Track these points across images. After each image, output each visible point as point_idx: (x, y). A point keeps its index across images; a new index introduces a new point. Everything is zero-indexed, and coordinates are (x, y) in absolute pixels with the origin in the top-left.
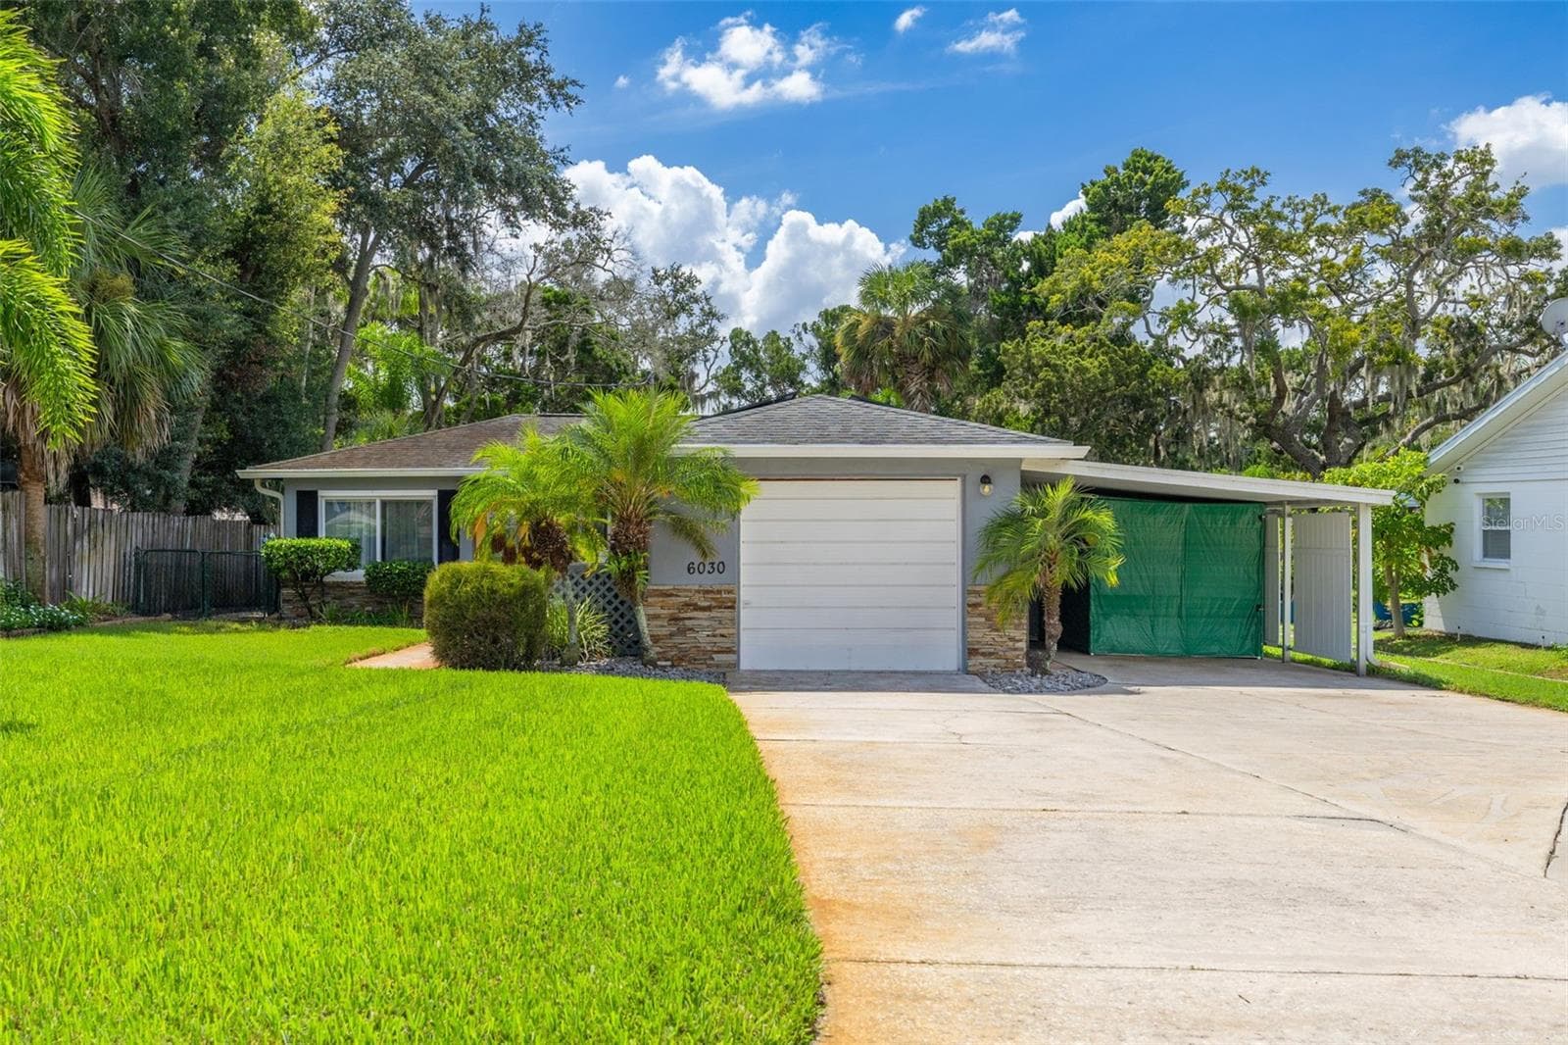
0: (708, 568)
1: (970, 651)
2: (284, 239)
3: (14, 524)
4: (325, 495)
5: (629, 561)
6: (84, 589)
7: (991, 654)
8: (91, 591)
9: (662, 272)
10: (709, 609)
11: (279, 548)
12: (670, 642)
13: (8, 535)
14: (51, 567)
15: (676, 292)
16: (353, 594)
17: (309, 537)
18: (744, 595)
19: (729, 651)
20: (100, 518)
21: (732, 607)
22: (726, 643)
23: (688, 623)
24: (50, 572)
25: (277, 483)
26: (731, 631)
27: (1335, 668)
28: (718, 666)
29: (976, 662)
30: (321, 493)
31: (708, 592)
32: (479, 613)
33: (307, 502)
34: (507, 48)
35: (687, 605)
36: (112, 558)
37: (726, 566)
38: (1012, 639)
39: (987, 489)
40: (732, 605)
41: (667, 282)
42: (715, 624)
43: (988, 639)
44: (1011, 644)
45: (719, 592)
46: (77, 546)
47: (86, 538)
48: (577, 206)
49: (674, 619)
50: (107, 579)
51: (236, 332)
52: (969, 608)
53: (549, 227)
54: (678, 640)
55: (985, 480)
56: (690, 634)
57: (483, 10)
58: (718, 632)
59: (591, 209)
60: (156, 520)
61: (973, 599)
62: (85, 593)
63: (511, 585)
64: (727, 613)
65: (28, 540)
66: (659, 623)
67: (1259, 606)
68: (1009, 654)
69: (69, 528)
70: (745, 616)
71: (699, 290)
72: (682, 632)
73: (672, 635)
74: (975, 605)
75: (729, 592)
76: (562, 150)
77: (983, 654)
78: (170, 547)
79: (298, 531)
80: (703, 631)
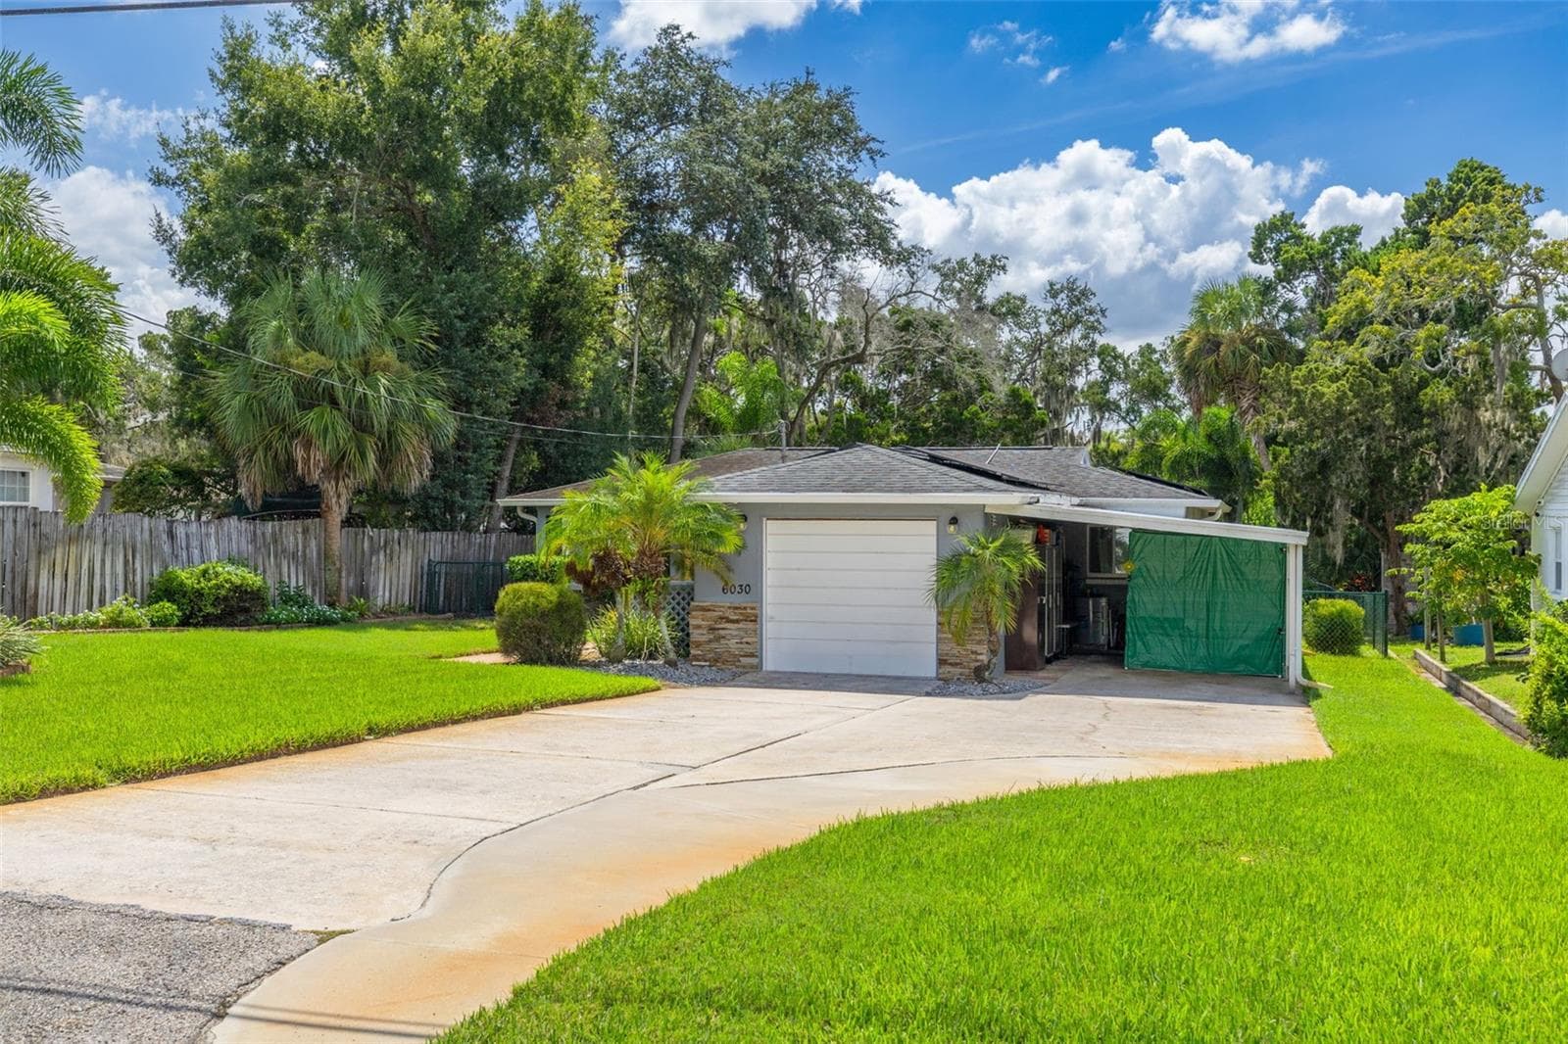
0: (738, 589)
1: (939, 661)
2: (575, 303)
3: (313, 544)
5: (643, 584)
6: (381, 593)
7: (957, 664)
8: (387, 594)
9: (1058, 286)
10: (737, 621)
11: (518, 564)
12: (708, 647)
13: (307, 551)
14: (349, 574)
15: (1072, 304)
18: (768, 610)
19: (752, 655)
20: (396, 537)
21: (755, 621)
22: (749, 649)
23: (722, 632)
24: (348, 580)
26: (754, 640)
28: (744, 667)
29: (946, 671)
31: (736, 608)
32: (527, 621)
34: (819, 110)
35: (721, 618)
36: (409, 569)
37: (751, 588)
38: (975, 653)
39: (952, 528)
40: (755, 619)
41: (1063, 295)
42: (742, 633)
43: (955, 652)
44: (973, 656)
45: (745, 608)
46: (374, 559)
47: (382, 553)
48: (899, 244)
49: (712, 629)
50: (403, 584)
51: (524, 384)
53: (879, 263)
54: (714, 645)
55: (953, 521)
56: (723, 641)
57: (808, 73)
58: (744, 640)
60: (456, 537)
61: (941, 619)
62: (382, 596)
63: (551, 602)
64: (751, 625)
65: (325, 555)
66: (700, 631)
67: (1280, 630)
68: (972, 664)
69: (366, 545)
70: (769, 629)
71: (1093, 303)
72: (718, 639)
73: (710, 641)
74: (943, 624)
75: (752, 609)
76: (889, 193)
77: (951, 664)
78: (471, 560)
80: (733, 639)
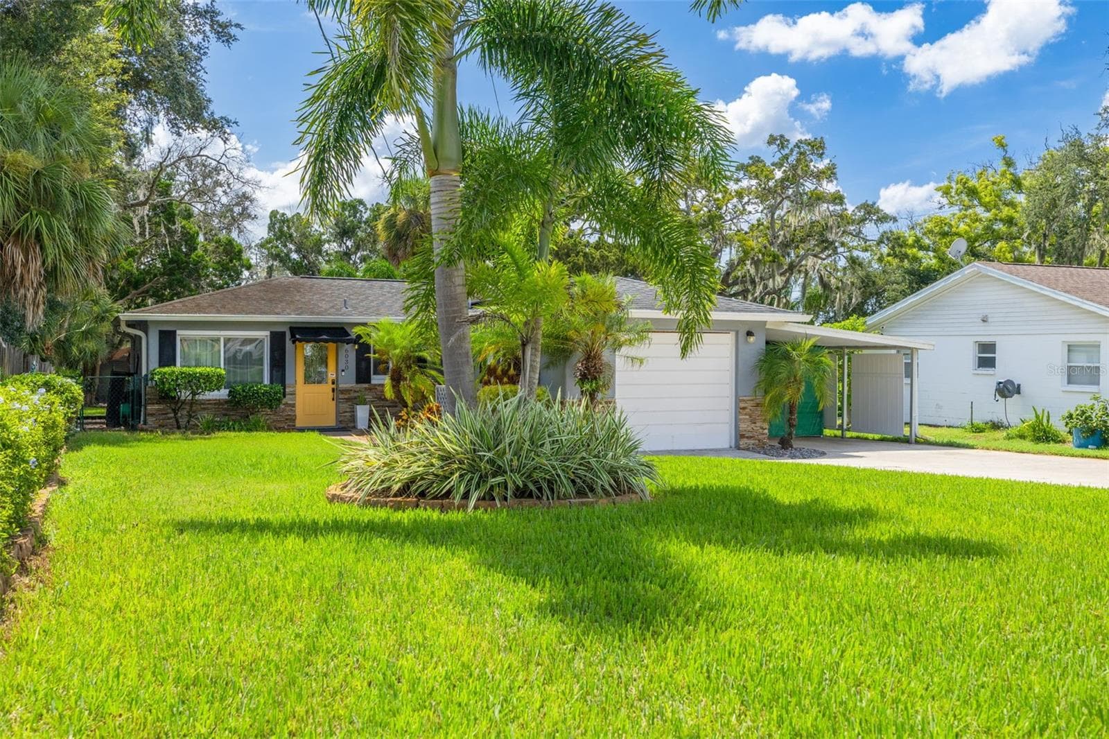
1: (740, 436)
4: (181, 333)
7: (751, 437)
16: (204, 409)
17: (168, 366)
25: (143, 325)
27: (882, 440)
29: (743, 442)
30: (179, 332)
33: (167, 338)
38: (762, 428)
39: (752, 339)
43: (750, 428)
44: (761, 431)
52: (739, 410)
55: (749, 334)
59: (222, 118)
61: (742, 405)
68: (760, 437)
74: (744, 408)
77: (747, 437)
79: (160, 362)
